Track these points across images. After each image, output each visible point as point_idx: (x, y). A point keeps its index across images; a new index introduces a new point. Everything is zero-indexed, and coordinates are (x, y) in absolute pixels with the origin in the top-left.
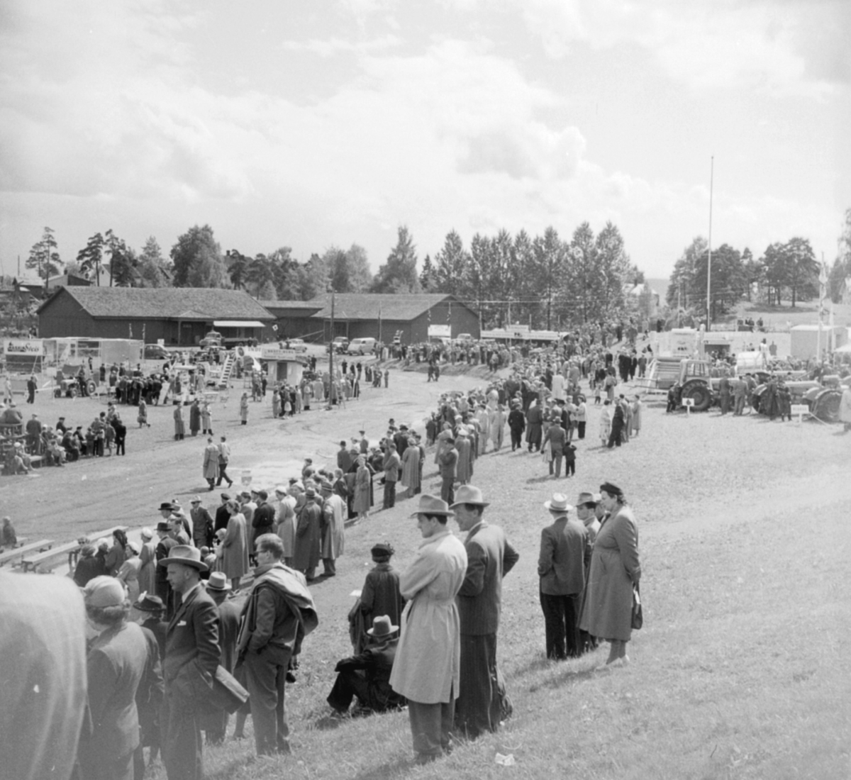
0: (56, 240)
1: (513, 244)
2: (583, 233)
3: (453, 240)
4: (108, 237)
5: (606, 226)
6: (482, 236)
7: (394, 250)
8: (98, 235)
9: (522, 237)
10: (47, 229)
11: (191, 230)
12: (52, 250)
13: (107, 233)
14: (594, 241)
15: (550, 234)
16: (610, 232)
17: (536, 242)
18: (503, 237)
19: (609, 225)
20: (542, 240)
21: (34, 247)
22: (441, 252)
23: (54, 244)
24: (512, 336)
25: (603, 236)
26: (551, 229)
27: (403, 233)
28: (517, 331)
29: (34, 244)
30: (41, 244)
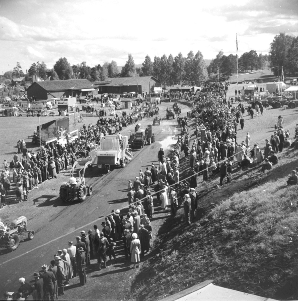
0: (21, 66)
1: (168, 58)
2: (190, 54)
3: (148, 58)
4: (38, 64)
5: (198, 52)
6: (157, 57)
7: (127, 62)
8: (34, 64)
9: (170, 57)
10: (18, 63)
11: (60, 59)
12: (20, 69)
13: (37, 63)
14: (194, 57)
15: (180, 55)
16: (199, 54)
17: (175, 58)
18: (164, 57)
19: (199, 51)
20: (177, 57)
21: (14, 69)
23: (20, 67)
24: (176, 89)
25: (197, 55)
26: (180, 53)
27: (130, 57)
28: (177, 87)
30: (16, 68)
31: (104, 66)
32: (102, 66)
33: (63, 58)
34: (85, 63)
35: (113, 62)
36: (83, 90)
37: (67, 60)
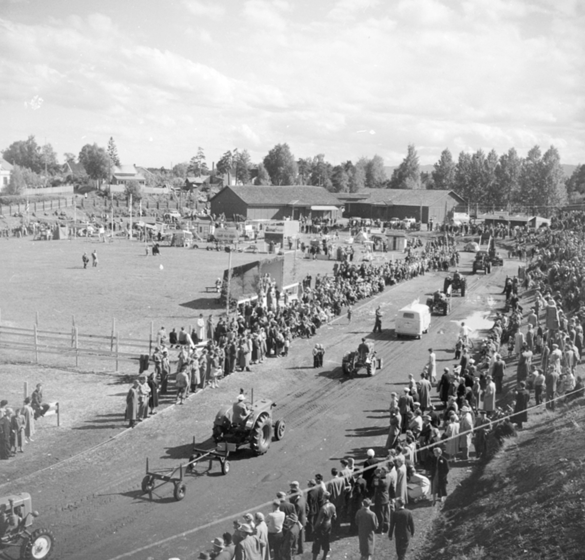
0: (204, 155)
1: (486, 158)
2: (534, 152)
3: (446, 155)
4: (235, 153)
5: (550, 148)
6: (465, 153)
7: (404, 160)
8: (229, 152)
9: (492, 155)
10: (200, 148)
11: (276, 147)
12: (203, 161)
13: (234, 151)
14: (541, 157)
15: (512, 153)
16: (552, 153)
17: (502, 157)
18: (478, 155)
19: (552, 147)
20: (506, 156)
21: (192, 159)
22: (438, 162)
23: (203, 157)
24: (498, 218)
25: (547, 155)
27: (411, 150)
28: (501, 215)
29: (192, 157)
30: (197, 158)
31: (358, 163)
32: (354, 164)
33: (282, 144)
34: (323, 156)
35: (377, 159)
36: (314, 208)
37: (289, 148)
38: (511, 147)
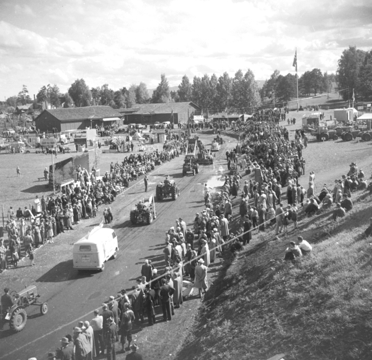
0: (28, 90)
1: (210, 79)
2: (238, 74)
3: (185, 80)
4: (49, 87)
5: (248, 71)
6: (197, 77)
7: (159, 84)
8: (44, 87)
9: (213, 77)
10: (24, 86)
11: (76, 81)
12: (27, 94)
13: (48, 86)
14: (243, 77)
15: (225, 75)
16: (249, 74)
17: (220, 78)
18: (205, 78)
19: (249, 70)
20: (222, 77)
21: (19, 93)
23: (27, 91)
24: (221, 117)
25: (247, 75)
26: (226, 72)
27: (163, 77)
28: (223, 115)
29: (19, 92)
30: (22, 92)
31: (130, 89)
32: (128, 89)
33: (80, 79)
34: (108, 85)
35: (142, 85)
36: (105, 120)
37: (84, 82)
38: (225, 72)
